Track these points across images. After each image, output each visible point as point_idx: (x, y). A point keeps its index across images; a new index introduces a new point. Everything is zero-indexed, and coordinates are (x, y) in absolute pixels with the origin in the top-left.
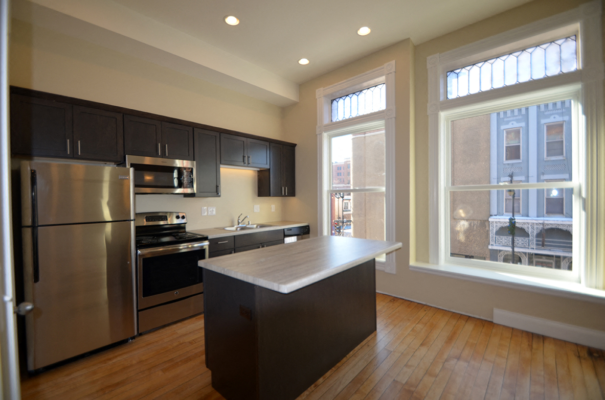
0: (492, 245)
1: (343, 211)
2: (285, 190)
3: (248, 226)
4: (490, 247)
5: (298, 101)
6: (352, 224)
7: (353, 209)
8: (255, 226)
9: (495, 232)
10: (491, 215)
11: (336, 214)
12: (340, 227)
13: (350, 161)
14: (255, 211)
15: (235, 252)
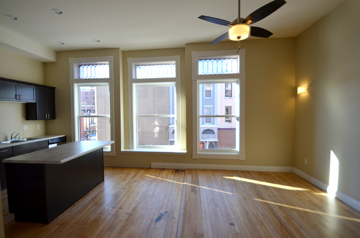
0: (171, 139)
1: (90, 124)
2: (47, 116)
3: (19, 140)
4: (170, 140)
5: (56, 61)
6: (96, 132)
7: (97, 122)
8: (25, 139)
9: (171, 132)
10: (170, 124)
11: (85, 126)
12: (88, 135)
13: (94, 90)
14: (25, 129)
15: (13, 157)
